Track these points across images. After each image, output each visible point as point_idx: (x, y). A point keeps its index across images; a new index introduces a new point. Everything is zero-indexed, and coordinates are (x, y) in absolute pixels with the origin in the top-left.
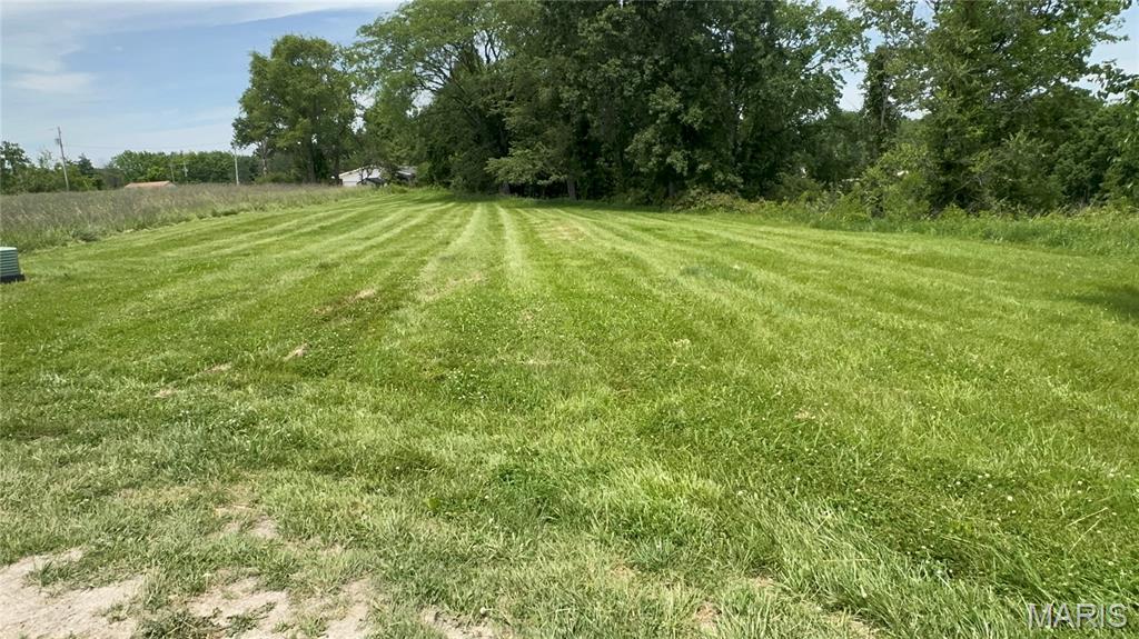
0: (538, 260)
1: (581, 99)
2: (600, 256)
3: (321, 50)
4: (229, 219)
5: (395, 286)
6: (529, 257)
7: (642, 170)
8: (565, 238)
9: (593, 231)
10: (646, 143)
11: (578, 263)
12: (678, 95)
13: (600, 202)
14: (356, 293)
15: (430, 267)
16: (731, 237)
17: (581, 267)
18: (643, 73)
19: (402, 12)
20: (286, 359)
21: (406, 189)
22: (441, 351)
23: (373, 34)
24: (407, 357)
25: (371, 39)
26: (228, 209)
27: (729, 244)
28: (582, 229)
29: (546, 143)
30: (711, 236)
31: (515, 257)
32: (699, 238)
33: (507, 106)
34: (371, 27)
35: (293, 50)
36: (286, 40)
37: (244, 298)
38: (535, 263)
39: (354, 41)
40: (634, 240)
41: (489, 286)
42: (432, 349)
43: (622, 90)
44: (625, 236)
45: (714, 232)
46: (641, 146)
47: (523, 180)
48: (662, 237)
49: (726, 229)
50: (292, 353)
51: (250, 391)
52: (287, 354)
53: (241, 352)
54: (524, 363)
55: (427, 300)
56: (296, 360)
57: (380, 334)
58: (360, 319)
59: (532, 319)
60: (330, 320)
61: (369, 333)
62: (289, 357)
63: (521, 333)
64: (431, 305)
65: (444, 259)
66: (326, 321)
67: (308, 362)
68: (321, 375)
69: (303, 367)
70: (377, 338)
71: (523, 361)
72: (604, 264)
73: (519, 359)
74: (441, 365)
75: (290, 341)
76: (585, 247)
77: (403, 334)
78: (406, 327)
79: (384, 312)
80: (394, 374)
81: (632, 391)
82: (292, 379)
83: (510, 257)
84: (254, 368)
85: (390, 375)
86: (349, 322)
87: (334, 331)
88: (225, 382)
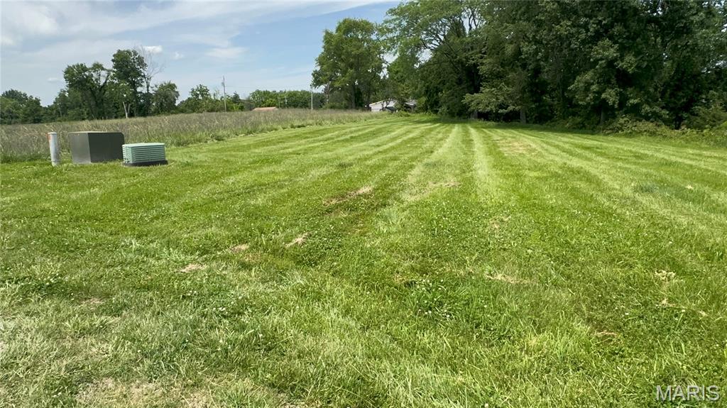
0: (501, 169)
1: (536, 52)
2: (553, 169)
3: (366, 28)
4: (300, 129)
5: (386, 186)
6: (494, 166)
7: (580, 103)
8: (520, 152)
9: (542, 147)
10: (586, 83)
11: (536, 174)
12: (616, 46)
13: (544, 126)
14: (358, 189)
15: (416, 171)
16: (666, 157)
17: (537, 178)
18: (588, 30)
20: (288, 245)
21: (409, 114)
22: (415, 254)
23: (396, 14)
24: (384, 256)
25: (394, 17)
26: (300, 124)
27: (669, 164)
28: (534, 146)
29: (508, 84)
30: (646, 155)
31: (482, 167)
32: (635, 156)
33: (482, 58)
34: (395, 10)
35: (349, 27)
36: (345, 21)
37: (281, 187)
38: (499, 172)
39: (385, 19)
40: (579, 156)
41: (461, 192)
42: (406, 250)
43: (570, 44)
44: (571, 153)
45: (649, 153)
46: (581, 85)
47: (488, 109)
48: (602, 155)
49: (657, 151)
50: (294, 241)
51: (253, 274)
52: (290, 242)
53: (259, 235)
54: (492, 278)
55: (409, 201)
56: (295, 248)
57: (366, 230)
58: (354, 214)
59: (500, 228)
60: (331, 212)
61: (358, 228)
62: (292, 244)
63: (489, 243)
64: (412, 206)
65: (427, 165)
66: (329, 212)
67: (304, 252)
68: (311, 265)
69: (298, 255)
70: (363, 234)
71: (491, 275)
72: (559, 177)
73: (487, 272)
74: (413, 269)
75: (297, 228)
76: (539, 161)
77: (385, 232)
78: (388, 225)
79: (373, 209)
80: (369, 274)
81: (617, 336)
82: (288, 266)
83: (478, 165)
84: (264, 250)
85: (366, 274)
86: (345, 216)
87: (331, 224)
88: (238, 262)
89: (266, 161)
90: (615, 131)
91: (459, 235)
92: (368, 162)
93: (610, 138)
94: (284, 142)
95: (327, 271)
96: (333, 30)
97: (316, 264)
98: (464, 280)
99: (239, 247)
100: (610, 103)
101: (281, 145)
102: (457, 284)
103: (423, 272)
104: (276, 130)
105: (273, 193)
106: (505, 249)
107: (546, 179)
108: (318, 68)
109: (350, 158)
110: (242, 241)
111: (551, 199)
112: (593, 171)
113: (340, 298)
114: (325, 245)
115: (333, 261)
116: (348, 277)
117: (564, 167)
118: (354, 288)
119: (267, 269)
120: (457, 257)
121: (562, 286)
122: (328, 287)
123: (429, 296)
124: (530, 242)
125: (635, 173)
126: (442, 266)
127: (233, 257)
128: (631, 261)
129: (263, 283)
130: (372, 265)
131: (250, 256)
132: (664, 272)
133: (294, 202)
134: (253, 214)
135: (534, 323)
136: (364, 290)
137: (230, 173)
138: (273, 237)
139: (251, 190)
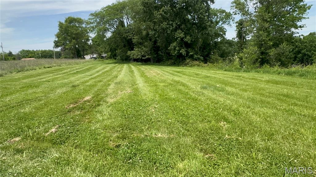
0: (148, 83)
1: (155, 34)
3: (80, 21)
4: (49, 69)
5: (98, 95)
6: (145, 82)
7: (173, 54)
8: (154, 75)
9: (162, 73)
10: (174, 46)
11: (163, 84)
12: (183, 33)
13: (160, 64)
14: (84, 98)
15: (112, 86)
16: (206, 74)
17: (164, 86)
18: (173, 26)
19: (103, 10)
20: (47, 134)
21: (103, 60)
22: (118, 129)
23: (94, 16)
24: (102, 133)
25: (93, 17)
26: (49, 66)
27: (208, 77)
28: (159, 72)
29: (145, 47)
32: (196, 74)
33: (133, 36)
34: (93, 14)
35: (71, 20)
36: (69, 18)
37: (40, 100)
38: (148, 84)
39: (88, 18)
40: (176, 75)
41: (134, 95)
42: (114, 128)
43: (167, 31)
44: (173, 74)
45: (200, 73)
46: (172, 47)
47: (138, 57)
48: (184, 74)
50: (50, 131)
51: (24, 156)
52: (48, 132)
53: (27, 130)
54: (156, 136)
55: (111, 101)
56: (51, 135)
57: (91, 119)
58: (83, 111)
59: (155, 111)
60: (71, 112)
61: (86, 119)
62: (49, 133)
63: (152, 119)
64: (113, 104)
65: (116, 83)
66: (69, 112)
67: (57, 137)
68: (62, 144)
69: (53, 139)
70: (90, 122)
71: (156, 135)
72: (172, 85)
73: (154, 134)
74: (118, 137)
75: (51, 123)
76: (162, 78)
77: (101, 119)
78: (102, 116)
79: (94, 108)
80: (96, 144)
81: (214, 155)
82: (48, 147)
83: (139, 82)
84: (31, 139)
85: (94, 145)
86: (79, 113)
87: (71, 118)
88: (14, 149)
89: (30, 86)
90: (186, 65)
91: (138, 117)
92: (88, 84)
93: (185, 67)
94: (40, 76)
95: (72, 146)
96: (63, 21)
97: (64, 142)
98: (144, 140)
99: (14, 139)
100: (183, 54)
101: (38, 77)
102: (141, 142)
103: (124, 138)
104: (35, 69)
105: (35, 104)
106: (159, 121)
107: (167, 86)
108: (57, 39)
109: (77, 82)
110: (16, 135)
111: (172, 95)
112: (184, 82)
113: (81, 161)
114: (69, 131)
115: (74, 140)
116: (84, 148)
117: (173, 80)
118: (88, 154)
119: (33, 151)
120: (139, 128)
121: (186, 135)
122: (73, 155)
123: (129, 151)
124: (169, 116)
125: (199, 81)
126: (132, 134)
127: (10, 147)
128: (210, 119)
129: (31, 160)
130: (97, 139)
131: (22, 144)
132: (222, 122)
133: (49, 108)
134: (23, 118)
135: (180, 156)
136: (94, 153)
137: (7, 95)
138: (37, 130)
139: (21, 104)
